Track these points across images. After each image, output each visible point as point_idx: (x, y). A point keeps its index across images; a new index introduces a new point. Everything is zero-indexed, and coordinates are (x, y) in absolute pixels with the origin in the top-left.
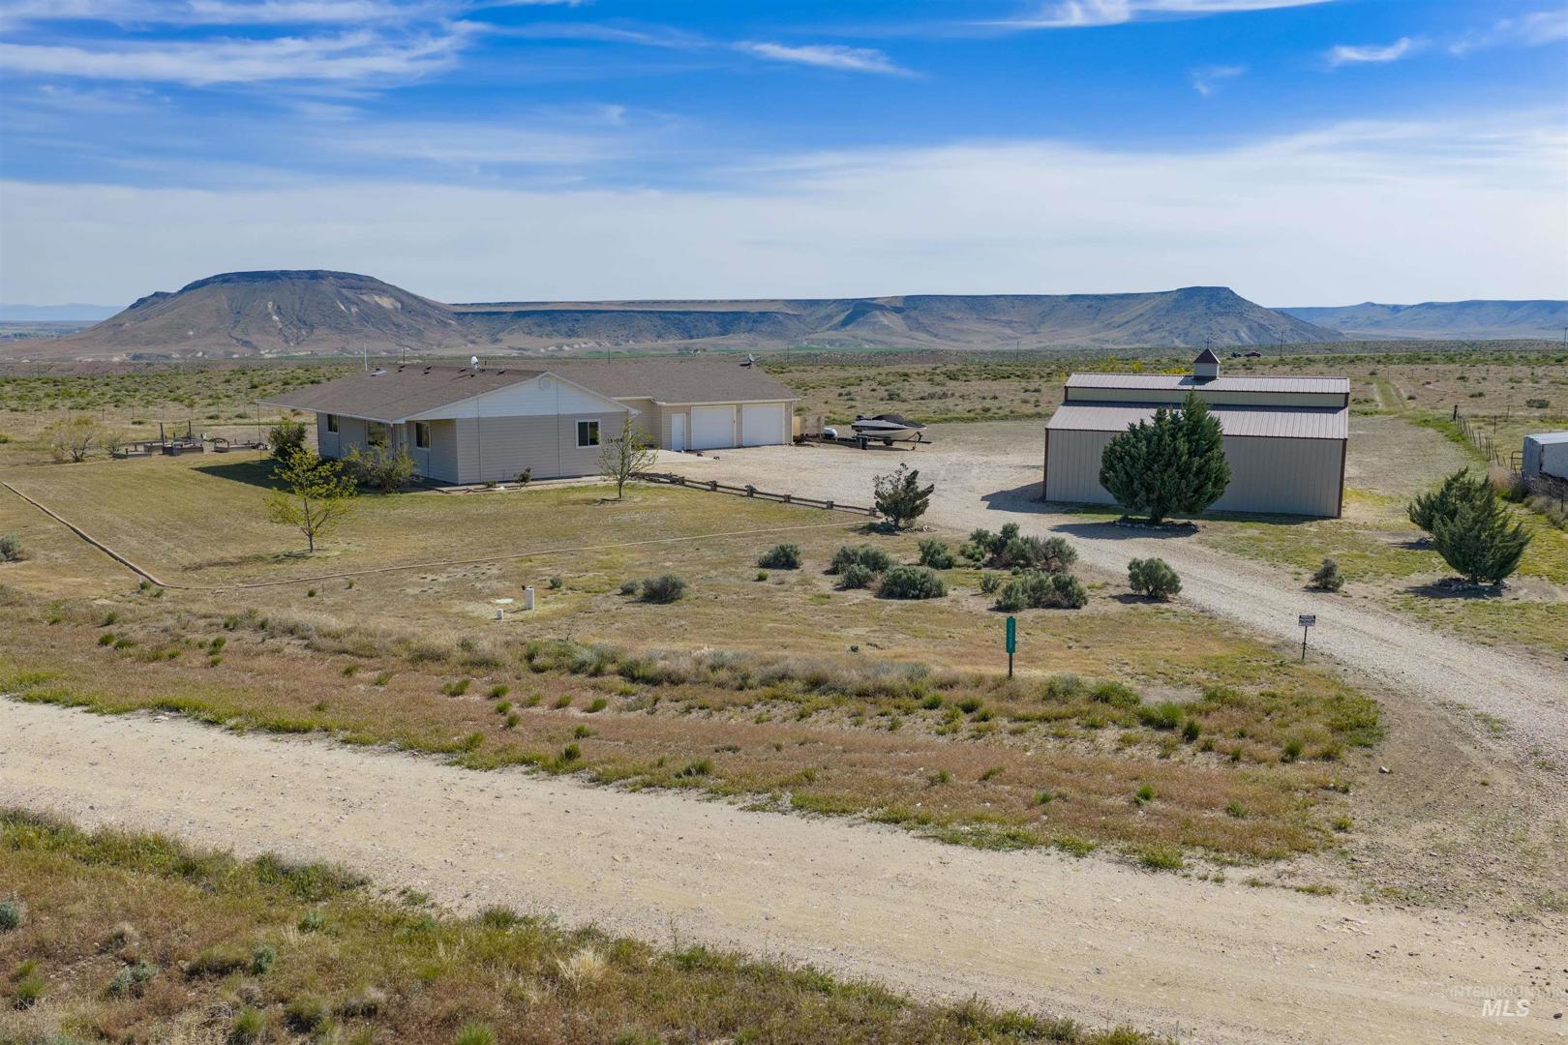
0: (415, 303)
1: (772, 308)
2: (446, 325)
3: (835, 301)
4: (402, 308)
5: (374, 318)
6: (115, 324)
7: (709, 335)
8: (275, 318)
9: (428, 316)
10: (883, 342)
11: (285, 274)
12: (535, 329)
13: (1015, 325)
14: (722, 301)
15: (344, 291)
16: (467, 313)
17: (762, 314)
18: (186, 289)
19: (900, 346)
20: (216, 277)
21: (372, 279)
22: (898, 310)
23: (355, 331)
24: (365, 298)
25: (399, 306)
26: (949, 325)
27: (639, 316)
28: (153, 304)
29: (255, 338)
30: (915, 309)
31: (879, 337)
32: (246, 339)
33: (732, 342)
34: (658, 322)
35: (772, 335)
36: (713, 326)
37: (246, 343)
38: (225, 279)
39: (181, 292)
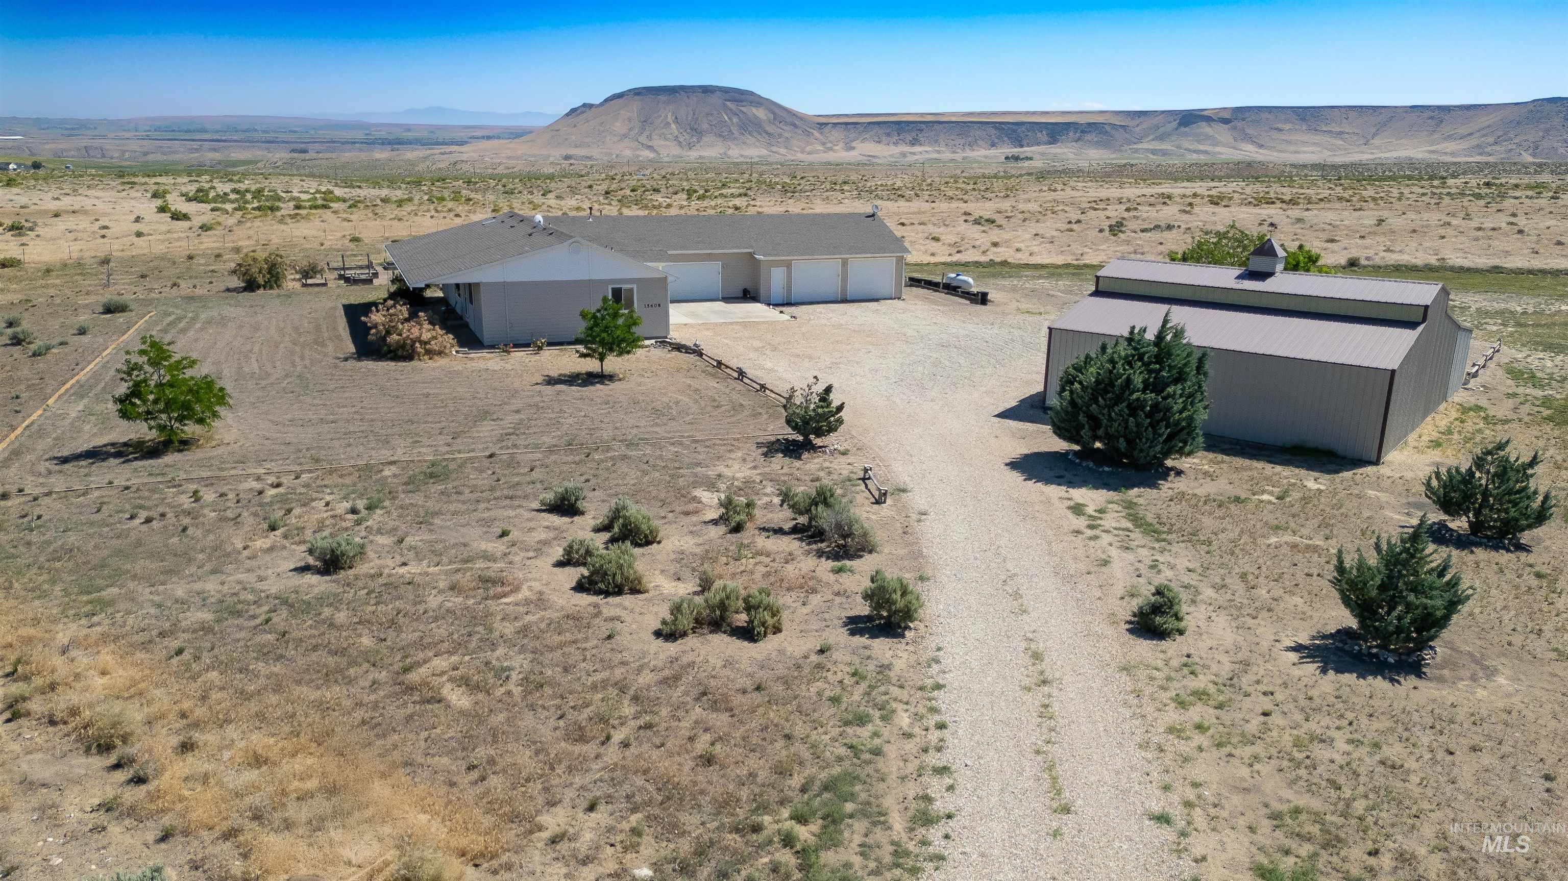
0: (784, 114)
1: (1100, 119)
2: (809, 134)
3: (1163, 112)
4: (775, 119)
5: (750, 127)
6: (554, 129)
7: (1038, 144)
8: (673, 126)
9: (795, 126)
10: (1206, 152)
11: (683, 88)
12: (884, 138)
13: (1347, 136)
14: (1054, 113)
15: (728, 103)
16: (827, 124)
17: (1090, 124)
18: (606, 100)
19: (1223, 157)
20: (630, 91)
21: (752, 93)
22: (1225, 121)
23: (735, 138)
24: (743, 109)
25: (772, 116)
26: (1275, 135)
27: (976, 126)
28: (582, 112)
29: (657, 142)
30: (1243, 120)
31: (1201, 148)
32: (650, 144)
33: (1058, 151)
34: (993, 132)
35: (1098, 144)
36: (1043, 136)
37: (650, 148)
38: (638, 92)
39: (602, 104)
